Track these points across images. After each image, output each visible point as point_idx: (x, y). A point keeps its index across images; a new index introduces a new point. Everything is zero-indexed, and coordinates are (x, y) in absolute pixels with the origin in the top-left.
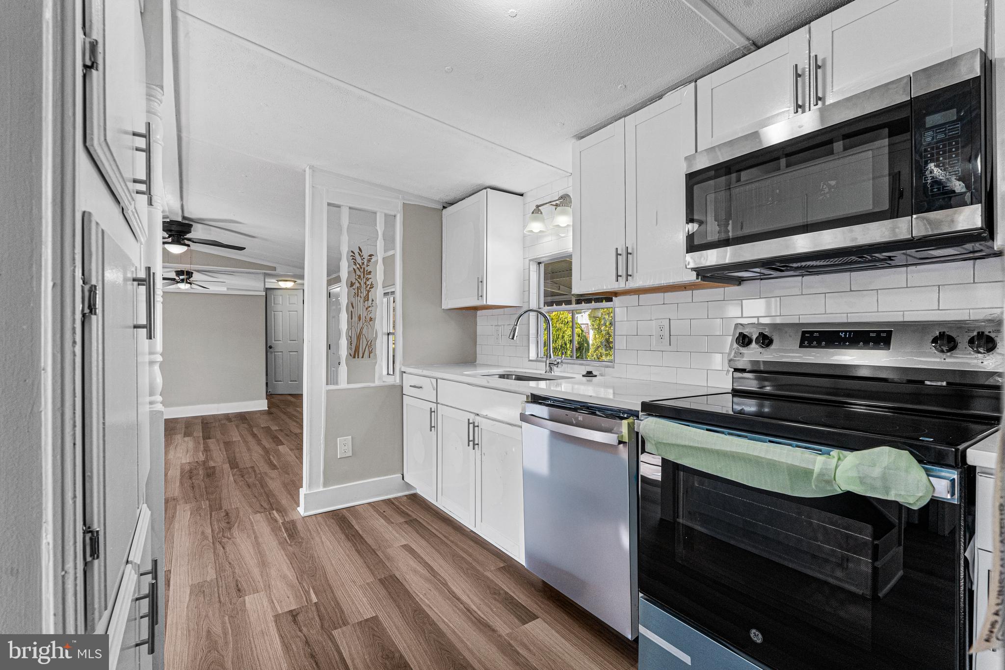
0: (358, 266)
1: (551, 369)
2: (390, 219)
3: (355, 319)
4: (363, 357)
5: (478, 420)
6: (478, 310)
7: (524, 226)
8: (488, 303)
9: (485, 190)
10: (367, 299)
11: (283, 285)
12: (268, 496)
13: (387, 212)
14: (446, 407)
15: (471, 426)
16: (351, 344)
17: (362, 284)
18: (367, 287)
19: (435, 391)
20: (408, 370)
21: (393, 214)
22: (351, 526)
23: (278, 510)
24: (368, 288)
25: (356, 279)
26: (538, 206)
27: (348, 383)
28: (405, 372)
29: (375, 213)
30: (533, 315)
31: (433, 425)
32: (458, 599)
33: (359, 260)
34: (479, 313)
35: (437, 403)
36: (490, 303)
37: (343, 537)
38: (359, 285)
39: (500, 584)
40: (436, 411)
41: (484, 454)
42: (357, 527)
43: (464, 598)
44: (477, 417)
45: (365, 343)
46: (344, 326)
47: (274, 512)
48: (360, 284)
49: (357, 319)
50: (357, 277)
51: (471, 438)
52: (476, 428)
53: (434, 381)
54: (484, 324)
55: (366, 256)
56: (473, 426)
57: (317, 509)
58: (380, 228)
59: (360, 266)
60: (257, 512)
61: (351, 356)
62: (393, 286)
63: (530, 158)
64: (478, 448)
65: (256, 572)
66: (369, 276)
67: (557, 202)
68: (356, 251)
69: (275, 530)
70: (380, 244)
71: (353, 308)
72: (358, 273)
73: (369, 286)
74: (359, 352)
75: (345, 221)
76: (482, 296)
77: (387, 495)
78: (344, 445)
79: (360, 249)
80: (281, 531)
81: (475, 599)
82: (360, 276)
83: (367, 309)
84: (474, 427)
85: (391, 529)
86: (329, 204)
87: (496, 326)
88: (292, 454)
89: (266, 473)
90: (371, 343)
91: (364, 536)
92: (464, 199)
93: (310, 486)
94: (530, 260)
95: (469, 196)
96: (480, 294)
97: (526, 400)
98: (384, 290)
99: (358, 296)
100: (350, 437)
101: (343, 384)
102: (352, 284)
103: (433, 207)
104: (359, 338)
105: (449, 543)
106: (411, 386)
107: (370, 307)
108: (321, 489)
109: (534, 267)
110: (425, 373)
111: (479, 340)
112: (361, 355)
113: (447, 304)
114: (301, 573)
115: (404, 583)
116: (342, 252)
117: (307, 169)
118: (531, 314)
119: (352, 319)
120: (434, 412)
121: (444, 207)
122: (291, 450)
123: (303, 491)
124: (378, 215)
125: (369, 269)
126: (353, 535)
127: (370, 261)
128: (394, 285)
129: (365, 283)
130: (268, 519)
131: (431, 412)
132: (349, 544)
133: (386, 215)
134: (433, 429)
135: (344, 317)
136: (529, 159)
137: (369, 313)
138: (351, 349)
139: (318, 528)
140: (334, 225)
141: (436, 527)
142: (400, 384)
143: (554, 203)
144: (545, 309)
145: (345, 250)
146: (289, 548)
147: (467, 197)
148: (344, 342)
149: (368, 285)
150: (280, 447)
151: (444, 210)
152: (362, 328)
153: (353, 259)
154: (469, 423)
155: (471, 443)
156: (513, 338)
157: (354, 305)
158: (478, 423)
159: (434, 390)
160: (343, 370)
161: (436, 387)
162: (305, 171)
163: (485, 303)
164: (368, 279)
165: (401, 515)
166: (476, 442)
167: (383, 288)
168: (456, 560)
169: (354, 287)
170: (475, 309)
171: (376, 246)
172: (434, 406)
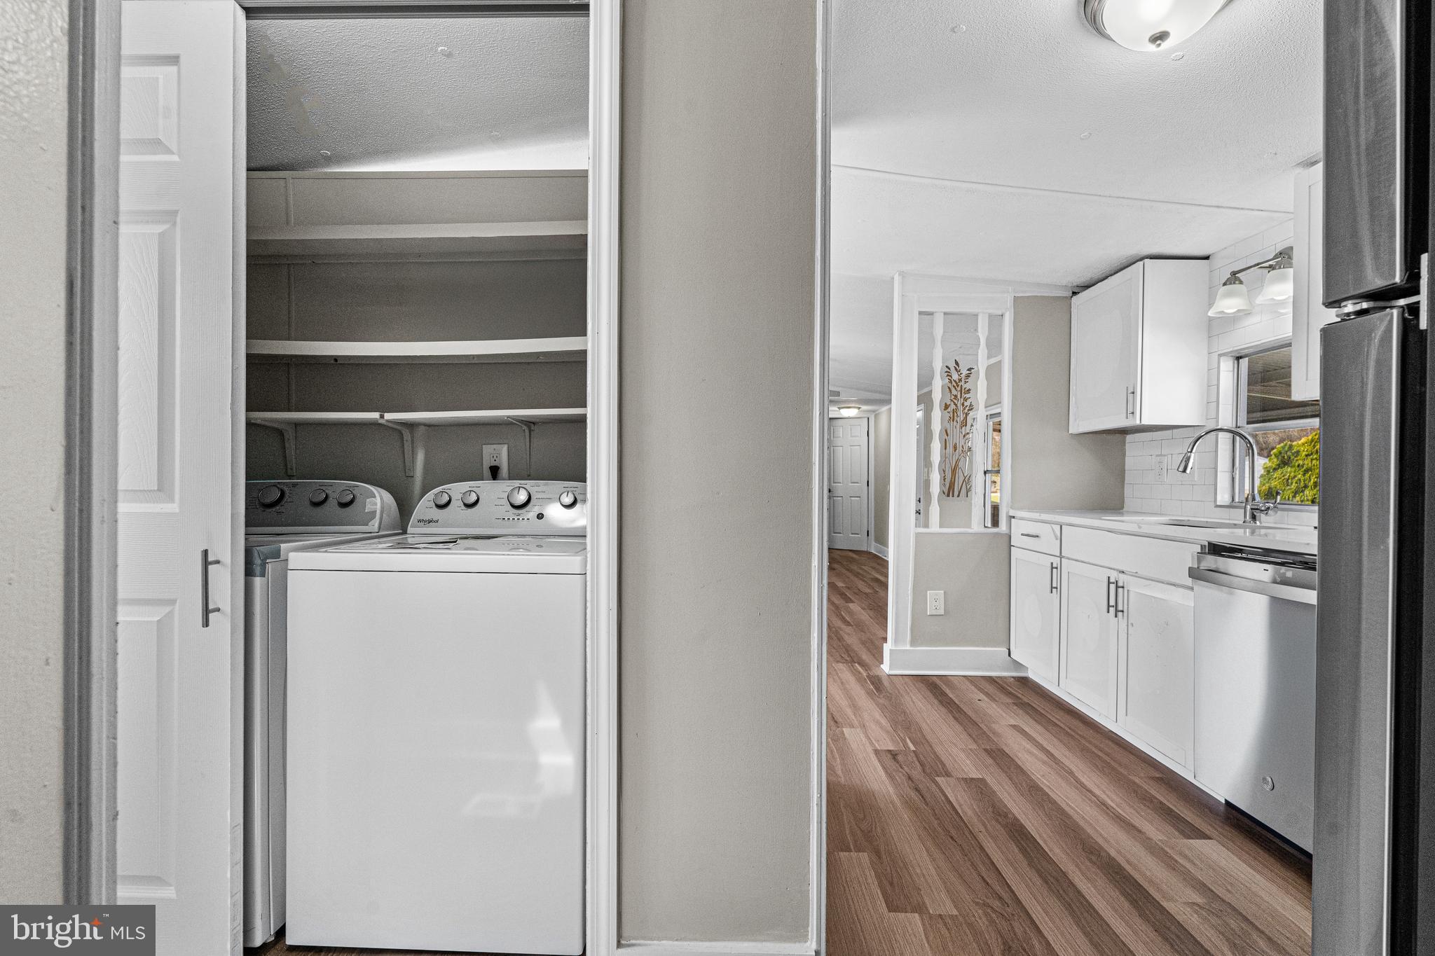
0: (954, 383)
1: (1254, 517)
2: (996, 321)
3: (950, 449)
4: (958, 496)
5: (1122, 579)
6: (1127, 434)
7: (1210, 305)
8: (1143, 423)
9: (1141, 263)
10: (964, 424)
11: (845, 413)
12: (846, 650)
13: (991, 311)
14: (1074, 562)
15: (1113, 587)
16: (944, 480)
17: (959, 405)
18: (964, 409)
19: (1059, 541)
20: (1018, 514)
21: (1001, 314)
22: (944, 694)
23: (859, 664)
24: (966, 411)
25: (952, 400)
26: (1234, 273)
27: (940, 527)
28: (1014, 517)
29: (976, 315)
30: (1224, 439)
31: (1054, 585)
32: (1090, 791)
33: (955, 376)
34: (1129, 438)
35: (1061, 557)
36: (1147, 421)
37: (936, 702)
38: (955, 407)
39: (1153, 792)
40: (1059, 568)
41: (1132, 625)
42: (951, 696)
43: (1097, 792)
44: (1121, 575)
45: (961, 479)
46: (936, 457)
47: (856, 664)
48: (956, 405)
49: (952, 449)
50: (953, 397)
51: (1112, 602)
52: (1120, 590)
53: (1057, 528)
54: (1136, 454)
55: (965, 372)
56: (1114, 586)
57: (904, 669)
58: (983, 333)
59: (956, 383)
60: (838, 662)
61: (944, 493)
62: (999, 405)
63: (1218, 207)
64: (1123, 616)
65: (849, 712)
66: (967, 396)
67: (1271, 263)
68: (952, 365)
69: (860, 680)
70: (982, 352)
71: (947, 435)
72: (954, 392)
73: (968, 408)
74: (954, 488)
75: (939, 331)
76: (1133, 413)
77: (988, 671)
78: (935, 601)
79: (957, 363)
80: (867, 683)
81: (1114, 797)
82: (956, 396)
83: (964, 436)
84: (1117, 587)
85: (994, 706)
86: (920, 313)
87: (1157, 456)
88: (865, 614)
89: (840, 628)
90: (969, 479)
91: (962, 706)
92: (1106, 278)
93: (896, 641)
94: (1220, 355)
95: (1115, 273)
96: (1130, 410)
97: (1200, 551)
98: (986, 411)
99: (953, 421)
100: (943, 592)
101: (934, 527)
102: (946, 407)
103: (1058, 295)
104: (954, 471)
105: (1077, 736)
106: (1022, 535)
107: (968, 433)
108: (908, 647)
109: (1227, 366)
110: (1045, 517)
111: (1128, 478)
112: (956, 493)
113: (1078, 426)
114: (895, 723)
115: (1016, 760)
116: (935, 369)
117: (897, 277)
118: (1221, 434)
119: (946, 449)
120: (1057, 568)
121: (1074, 293)
122: (864, 609)
123: (887, 648)
124: (980, 318)
125: (967, 386)
126: (949, 703)
127: (969, 376)
128: (1000, 403)
129: (963, 404)
130: (851, 670)
131: (1052, 568)
132: (943, 709)
133: (990, 316)
134: (1054, 590)
135: (936, 446)
136: (1216, 210)
137: (967, 441)
138: (944, 485)
139: (906, 688)
140: (926, 337)
141: (1058, 717)
142: (1007, 532)
143: (1266, 264)
144: (1247, 430)
145: (938, 366)
146: (879, 699)
147: (1111, 275)
148: (936, 478)
149: (966, 406)
150: (851, 605)
151: (1074, 297)
152: (958, 460)
153: (948, 375)
154: (1109, 583)
155: (1112, 610)
156: (1184, 471)
157: (949, 432)
158: (1124, 583)
159: (1057, 539)
160: (935, 509)
161: (1059, 535)
162: (893, 278)
163: (1138, 422)
164: (966, 400)
165: (1007, 695)
166: (1120, 608)
167: (986, 407)
168: (1085, 752)
169: (949, 410)
170: (1123, 432)
171: (977, 355)
172: (1056, 561)
